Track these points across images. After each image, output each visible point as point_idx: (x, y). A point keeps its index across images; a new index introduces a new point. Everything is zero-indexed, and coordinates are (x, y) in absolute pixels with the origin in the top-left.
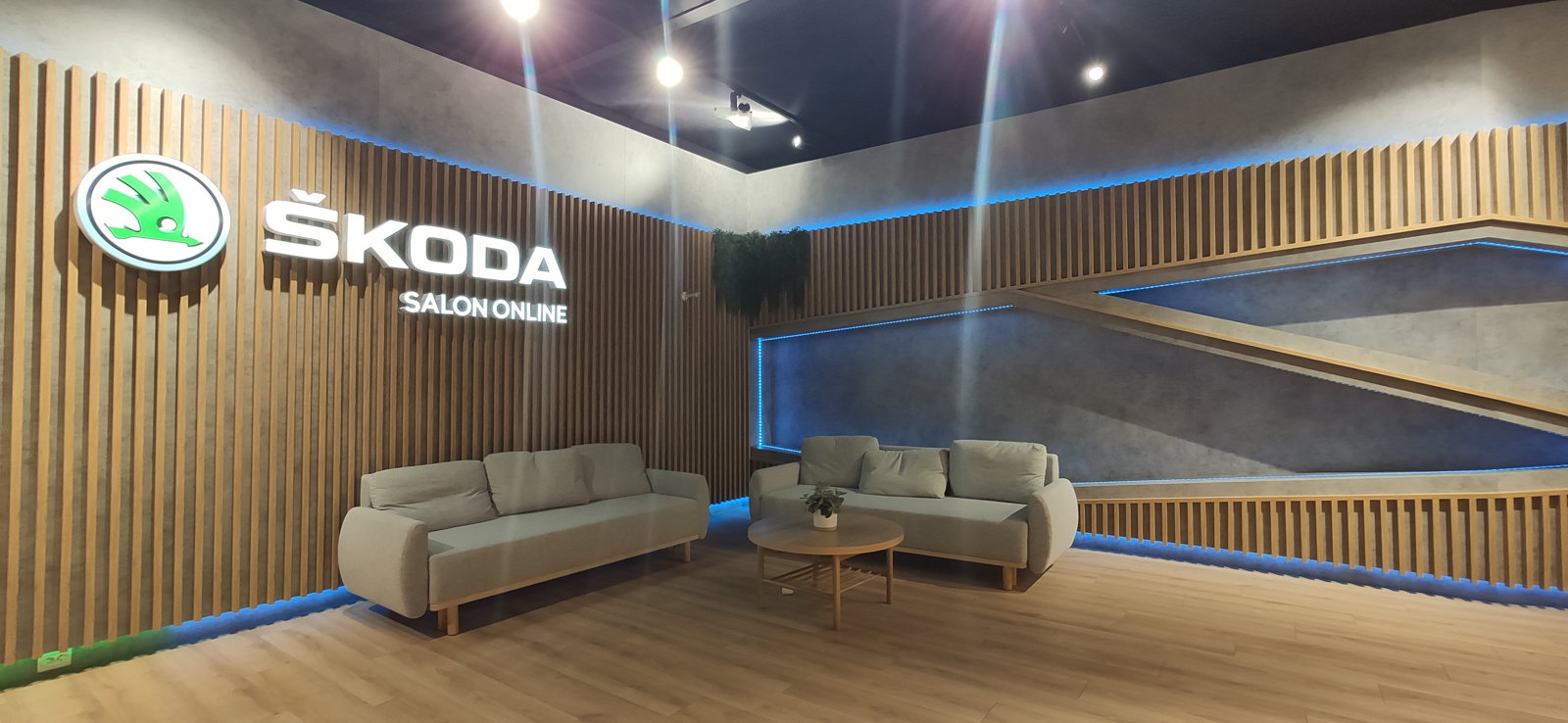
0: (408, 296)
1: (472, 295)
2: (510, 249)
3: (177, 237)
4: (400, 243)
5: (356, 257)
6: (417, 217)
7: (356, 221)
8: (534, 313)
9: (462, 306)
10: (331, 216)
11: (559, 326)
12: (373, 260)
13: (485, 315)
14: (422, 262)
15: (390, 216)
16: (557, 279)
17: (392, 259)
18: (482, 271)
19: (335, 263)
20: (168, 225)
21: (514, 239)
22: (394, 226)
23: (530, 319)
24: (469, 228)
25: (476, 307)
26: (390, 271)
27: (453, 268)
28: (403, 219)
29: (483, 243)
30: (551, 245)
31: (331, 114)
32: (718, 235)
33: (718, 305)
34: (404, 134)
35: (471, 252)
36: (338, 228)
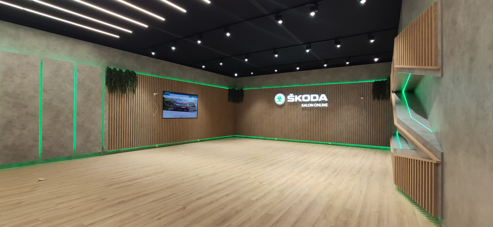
0: (302, 105)
1: (311, 103)
2: (317, 96)
3: (281, 101)
4: (301, 98)
5: (296, 101)
6: (302, 94)
7: (296, 96)
8: (321, 105)
9: (309, 105)
10: (294, 96)
11: (326, 107)
12: (298, 101)
13: (313, 106)
14: (304, 100)
15: (299, 95)
16: (326, 99)
17: (300, 100)
18: (312, 100)
20: (280, 100)
21: (317, 94)
22: (300, 96)
23: (321, 106)
24: (310, 94)
25: (311, 105)
26: (301, 102)
27: (308, 100)
28: (301, 95)
29: (312, 96)
30: (326, 94)
31: (296, 84)
32: (376, 82)
33: (374, 99)
34: (304, 83)
35: (310, 97)
36: (294, 98)
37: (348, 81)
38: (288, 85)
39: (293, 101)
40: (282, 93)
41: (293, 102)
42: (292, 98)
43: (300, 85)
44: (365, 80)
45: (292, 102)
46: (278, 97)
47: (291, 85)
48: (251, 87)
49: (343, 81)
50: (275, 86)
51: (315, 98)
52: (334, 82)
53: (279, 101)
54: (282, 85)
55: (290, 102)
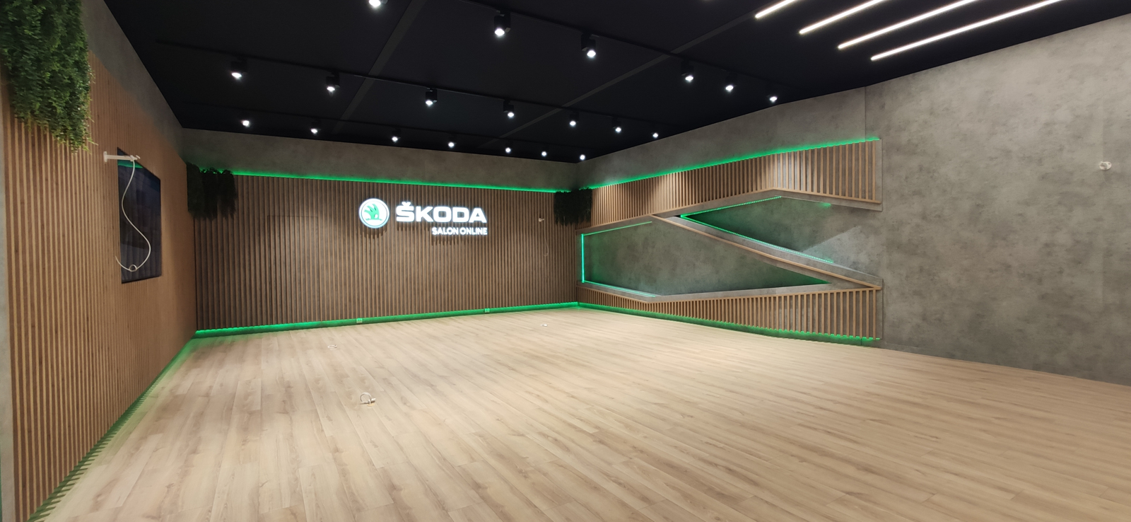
2: (465, 210)
3: (378, 218)
4: (431, 214)
5: (419, 220)
6: (435, 205)
7: (418, 208)
8: (474, 231)
10: (412, 208)
12: (424, 221)
14: (437, 219)
15: (428, 206)
16: (484, 220)
17: (429, 219)
18: (457, 220)
19: (414, 222)
20: (376, 216)
22: (429, 209)
24: (451, 205)
26: (429, 223)
27: (446, 220)
28: (429, 205)
29: (457, 210)
30: (481, 208)
31: (412, 178)
32: (557, 193)
33: (556, 222)
34: (432, 179)
35: (452, 213)
36: (414, 212)
37: (515, 187)
38: (392, 179)
39: (410, 219)
40: (378, 198)
41: (410, 223)
42: (407, 212)
43: (423, 182)
44: (540, 188)
45: (406, 223)
46: (368, 207)
47: (400, 179)
48: (263, 170)
49: (508, 186)
50: (352, 175)
51: (461, 215)
52: (492, 184)
53: (373, 217)
54: (375, 176)
55: (402, 223)
